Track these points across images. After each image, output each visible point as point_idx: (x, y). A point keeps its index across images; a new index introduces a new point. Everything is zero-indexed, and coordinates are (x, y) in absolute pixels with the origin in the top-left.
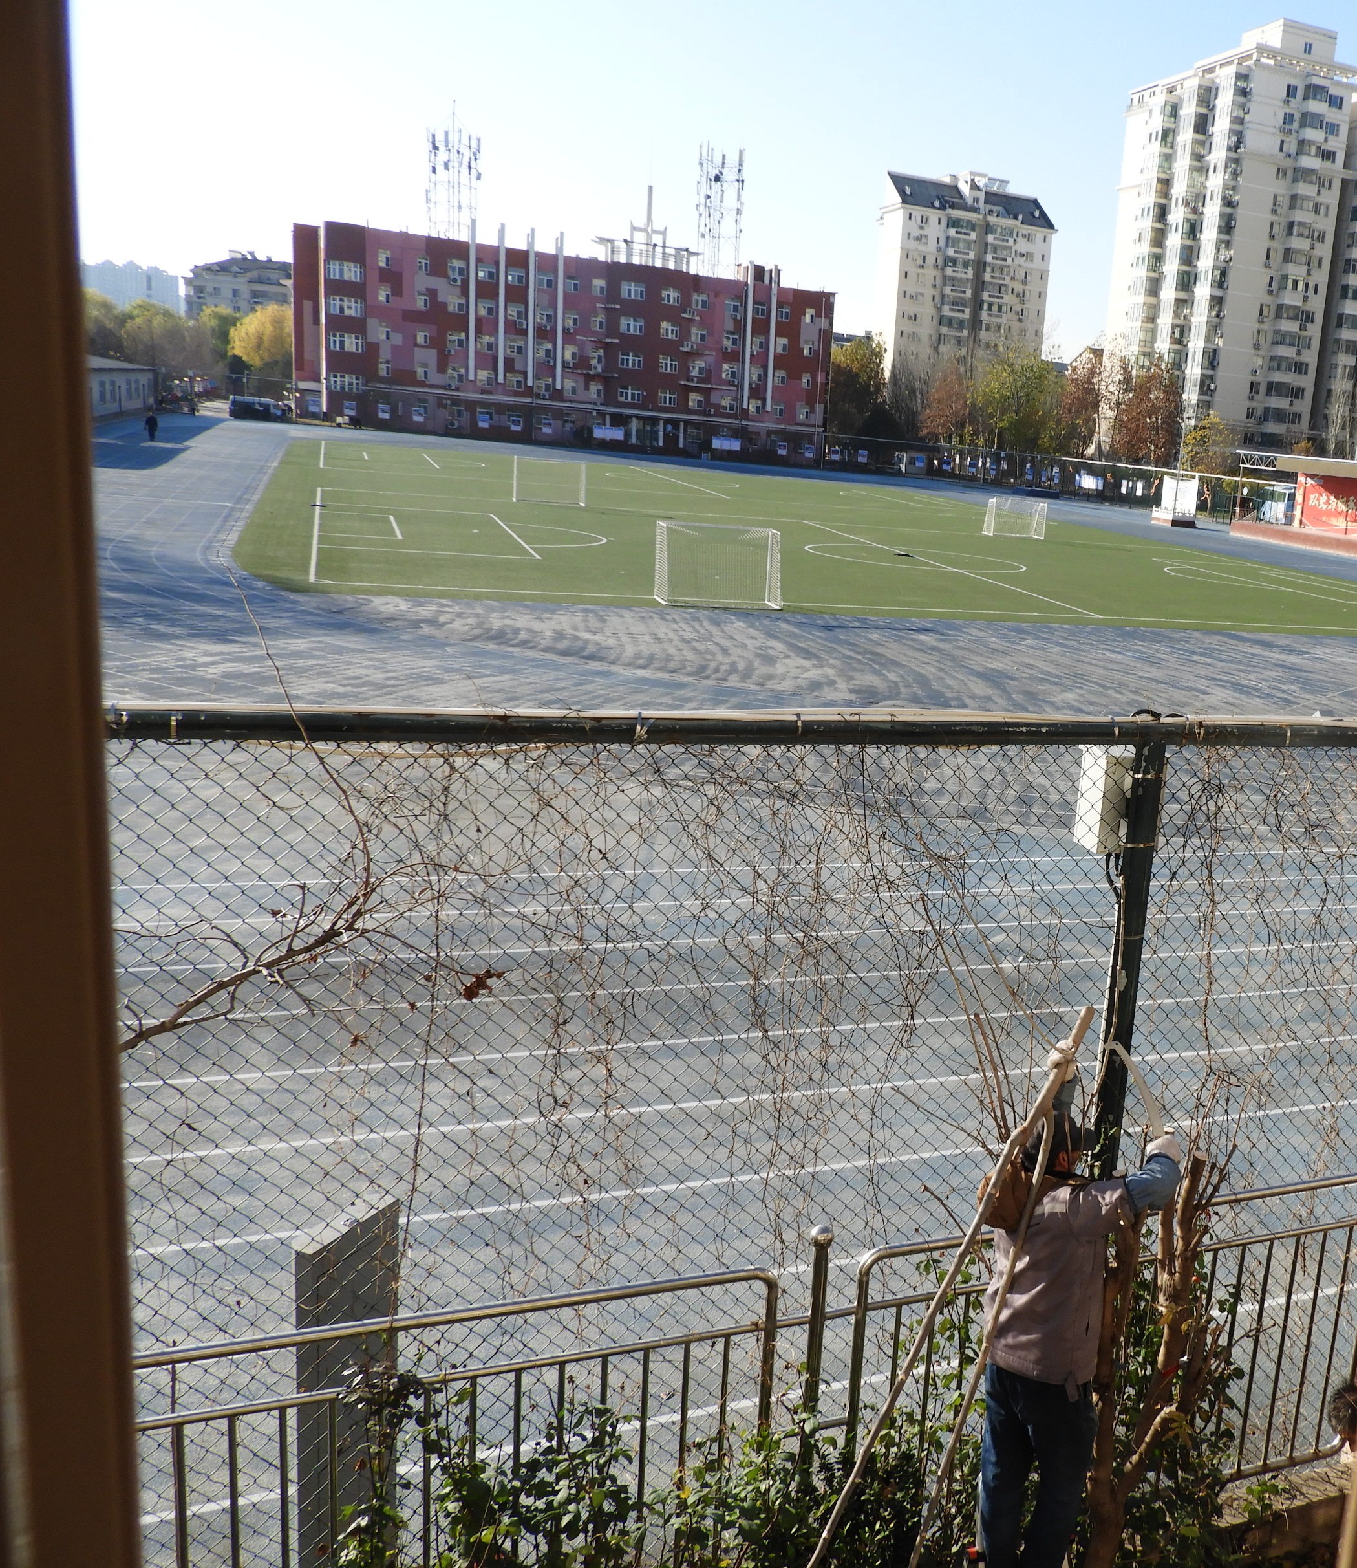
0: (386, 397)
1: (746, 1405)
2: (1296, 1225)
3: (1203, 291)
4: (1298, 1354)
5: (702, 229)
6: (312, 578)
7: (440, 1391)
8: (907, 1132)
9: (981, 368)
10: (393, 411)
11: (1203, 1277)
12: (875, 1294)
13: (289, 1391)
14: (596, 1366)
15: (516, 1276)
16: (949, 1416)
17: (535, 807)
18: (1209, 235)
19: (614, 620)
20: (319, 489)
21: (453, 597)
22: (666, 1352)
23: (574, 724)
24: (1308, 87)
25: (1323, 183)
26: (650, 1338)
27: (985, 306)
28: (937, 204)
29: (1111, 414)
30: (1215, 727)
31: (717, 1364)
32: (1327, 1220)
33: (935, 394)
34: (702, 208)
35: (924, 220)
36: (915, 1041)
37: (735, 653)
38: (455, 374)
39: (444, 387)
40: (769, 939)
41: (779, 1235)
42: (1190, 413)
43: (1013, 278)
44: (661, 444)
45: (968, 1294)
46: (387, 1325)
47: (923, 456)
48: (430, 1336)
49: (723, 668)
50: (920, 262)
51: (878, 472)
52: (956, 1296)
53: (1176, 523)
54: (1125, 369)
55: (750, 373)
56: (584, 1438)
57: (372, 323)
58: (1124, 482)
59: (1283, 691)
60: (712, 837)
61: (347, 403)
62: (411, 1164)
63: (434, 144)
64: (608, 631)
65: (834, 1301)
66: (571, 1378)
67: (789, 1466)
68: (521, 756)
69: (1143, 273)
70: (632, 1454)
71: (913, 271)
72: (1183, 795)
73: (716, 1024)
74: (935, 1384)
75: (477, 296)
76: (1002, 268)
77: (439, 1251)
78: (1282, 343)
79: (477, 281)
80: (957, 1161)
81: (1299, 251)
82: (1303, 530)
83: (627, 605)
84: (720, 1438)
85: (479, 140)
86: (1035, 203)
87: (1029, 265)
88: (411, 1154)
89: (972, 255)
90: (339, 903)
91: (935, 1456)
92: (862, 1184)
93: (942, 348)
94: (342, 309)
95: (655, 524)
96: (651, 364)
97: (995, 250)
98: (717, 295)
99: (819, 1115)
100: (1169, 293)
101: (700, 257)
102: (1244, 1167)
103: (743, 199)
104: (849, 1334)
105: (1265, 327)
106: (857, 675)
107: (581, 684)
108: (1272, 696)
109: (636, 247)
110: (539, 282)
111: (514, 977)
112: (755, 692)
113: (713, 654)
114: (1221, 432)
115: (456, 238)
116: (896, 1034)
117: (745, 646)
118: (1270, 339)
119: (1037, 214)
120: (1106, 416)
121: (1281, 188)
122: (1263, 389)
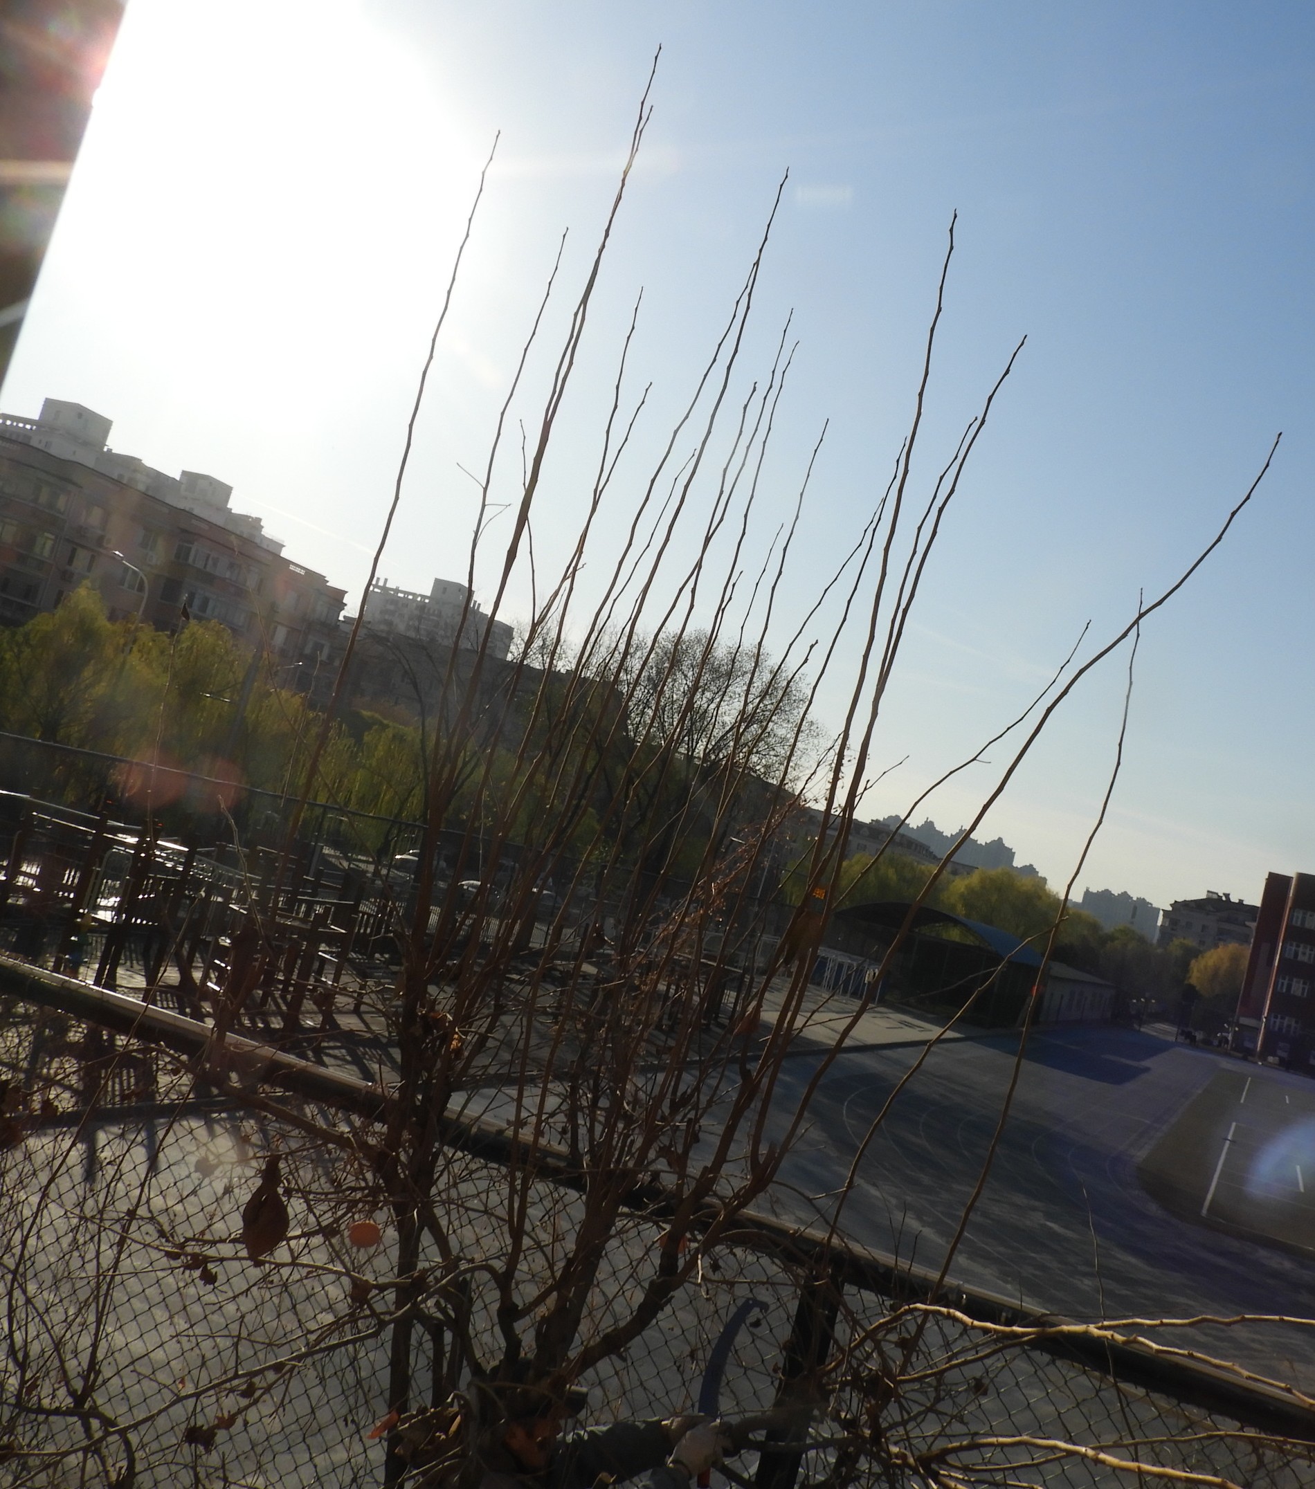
61: (1281, 1044)
94: (1296, 954)
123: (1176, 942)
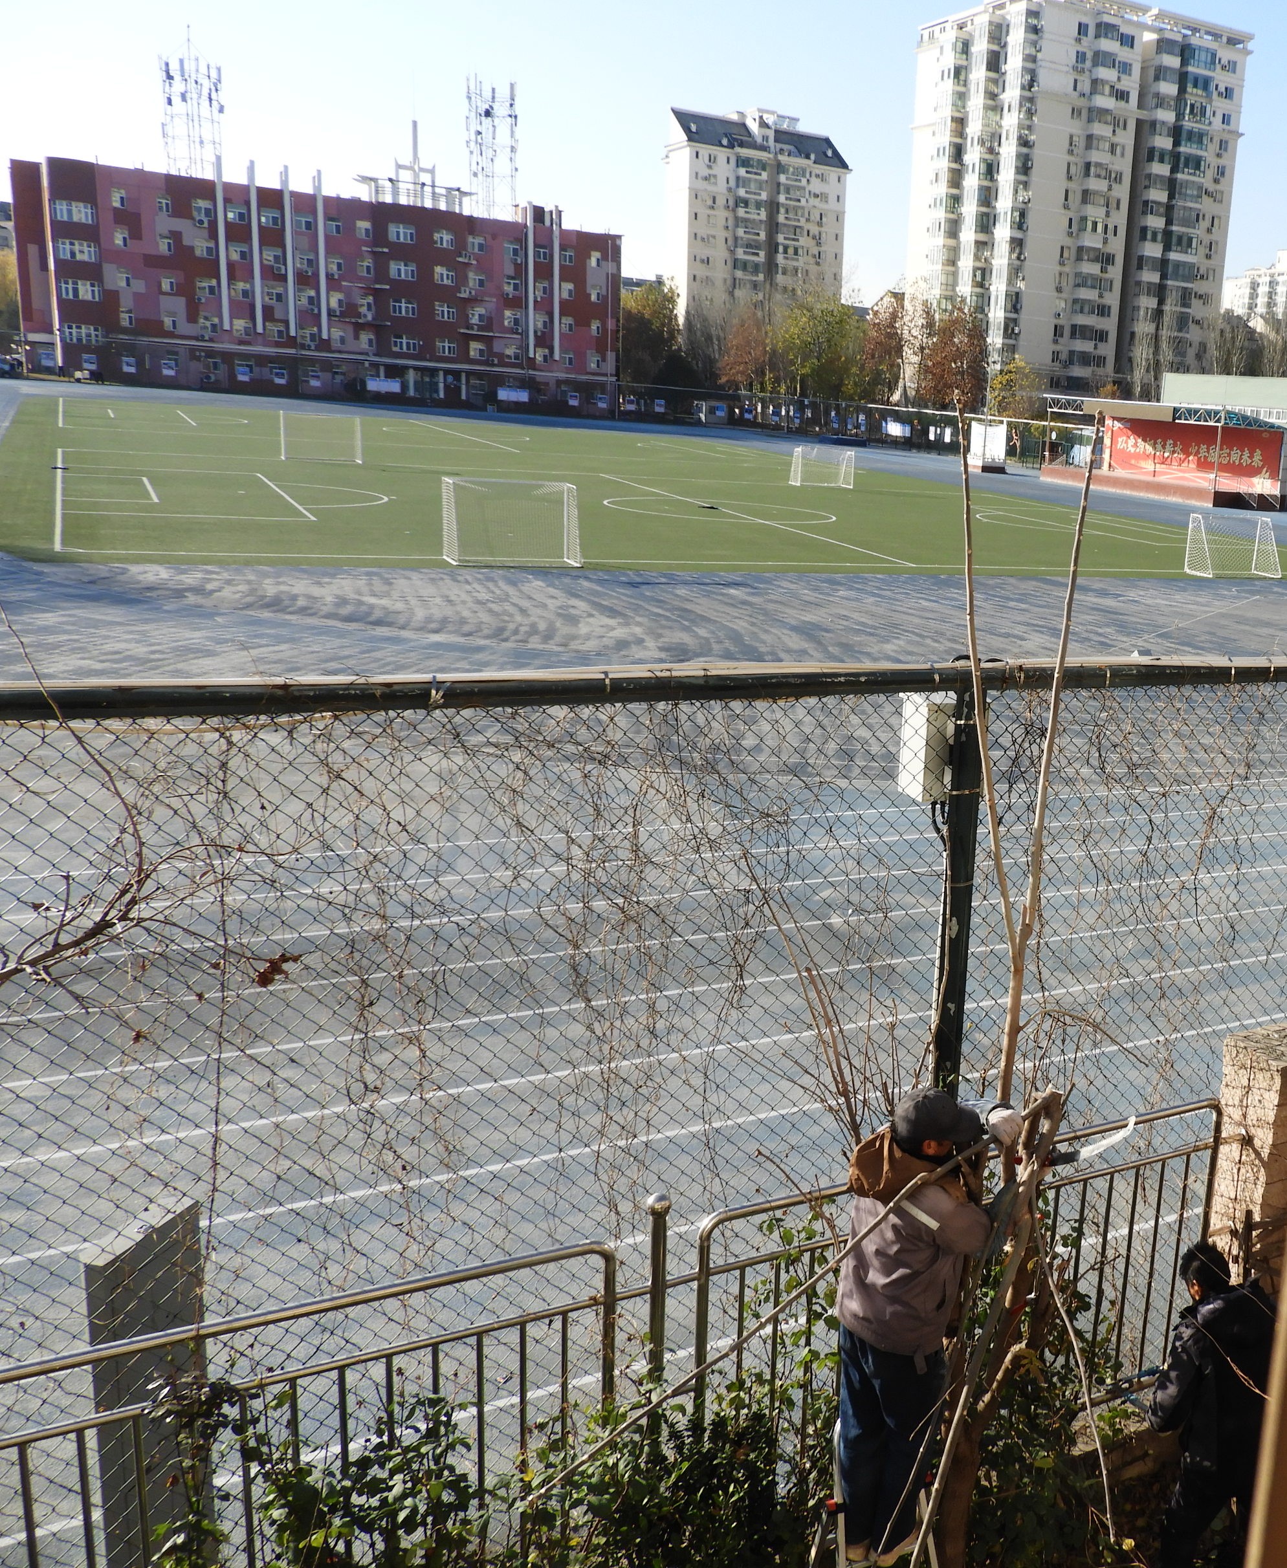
0: (131, 350)
1: (589, 1381)
2: (1135, 1157)
3: (1003, 232)
4: (1142, 1282)
5: (474, 167)
6: (58, 547)
7: (256, 1396)
8: (742, 1094)
9: (780, 313)
10: (140, 364)
11: (1045, 1215)
12: (717, 1257)
13: (87, 1412)
14: (426, 1356)
15: (334, 1271)
16: (799, 1373)
17: (324, 781)
18: (1007, 176)
19: (401, 583)
20: (60, 451)
21: (221, 563)
22: (503, 1334)
23: (362, 690)
24: (1099, 25)
25: (1118, 123)
26: (482, 1321)
27: (781, 249)
28: (725, 142)
29: (916, 359)
30: (1035, 670)
31: (555, 1342)
32: (1165, 1150)
33: (733, 341)
34: (472, 144)
35: (712, 159)
36: (746, 1001)
37: (535, 613)
38: (208, 324)
39: (196, 338)
40: (587, 907)
41: (613, 1207)
42: (995, 357)
43: (808, 220)
44: (442, 395)
45: (813, 1251)
46: (193, 1333)
47: (723, 405)
48: (241, 1341)
49: (523, 629)
50: (710, 202)
51: (678, 422)
52: (801, 1253)
53: (986, 469)
54: (928, 313)
55: (534, 321)
56: (417, 1430)
57: (109, 270)
58: (932, 429)
59: (1100, 635)
60: (520, 803)
61: (85, 356)
62: (210, 1163)
63: (167, 72)
64: (395, 595)
65: (674, 1268)
66: (400, 1372)
67: (637, 1437)
68: (306, 726)
69: (941, 214)
70: (470, 1441)
71: (703, 212)
72: (1006, 741)
73: (534, 997)
74: (783, 1343)
75: (228, 239)
76: (796, 209)
77: (247, 1251)
78: (1084, 285)
79: (227, 223)
80: (795, 1119)
81: (1096, 193)
82: (1112, 474)
83: (416, 566)
84: (563, 1416)
85: (219, 70)
86: (827, 141)
87: (823, 206)
88: (209, 1153)
89: (764, 196)
90: (110, 891)
91: (786, 1414)
92: (697, 1148)
93: (737, 293)
94: (73, 254)
95: (440, 481)
96: (426, 311)
97: (788, 191)
98: (494, 237)
99: (649, 1083)
100: (968, 235)
101: (473, 197)
102: (1082, 1105)
103: (517, 135)
104: (692, 1301)
105: (1067, 269)
106: (666, 632)
107: (368, 651)
108: (1088, 639)
109: (403, 187)
110: (296, 224)
111: (312, 960)
112: (558, 654)
113: (511, 615)
114: (1027, 376)
115: (200, 176)
116: (726, 995)
117: (545, 606)
118: (1071, 282)
119: (830, 153)
120: (910, 362)
121: (1076, 128)
122: (1067, 332)
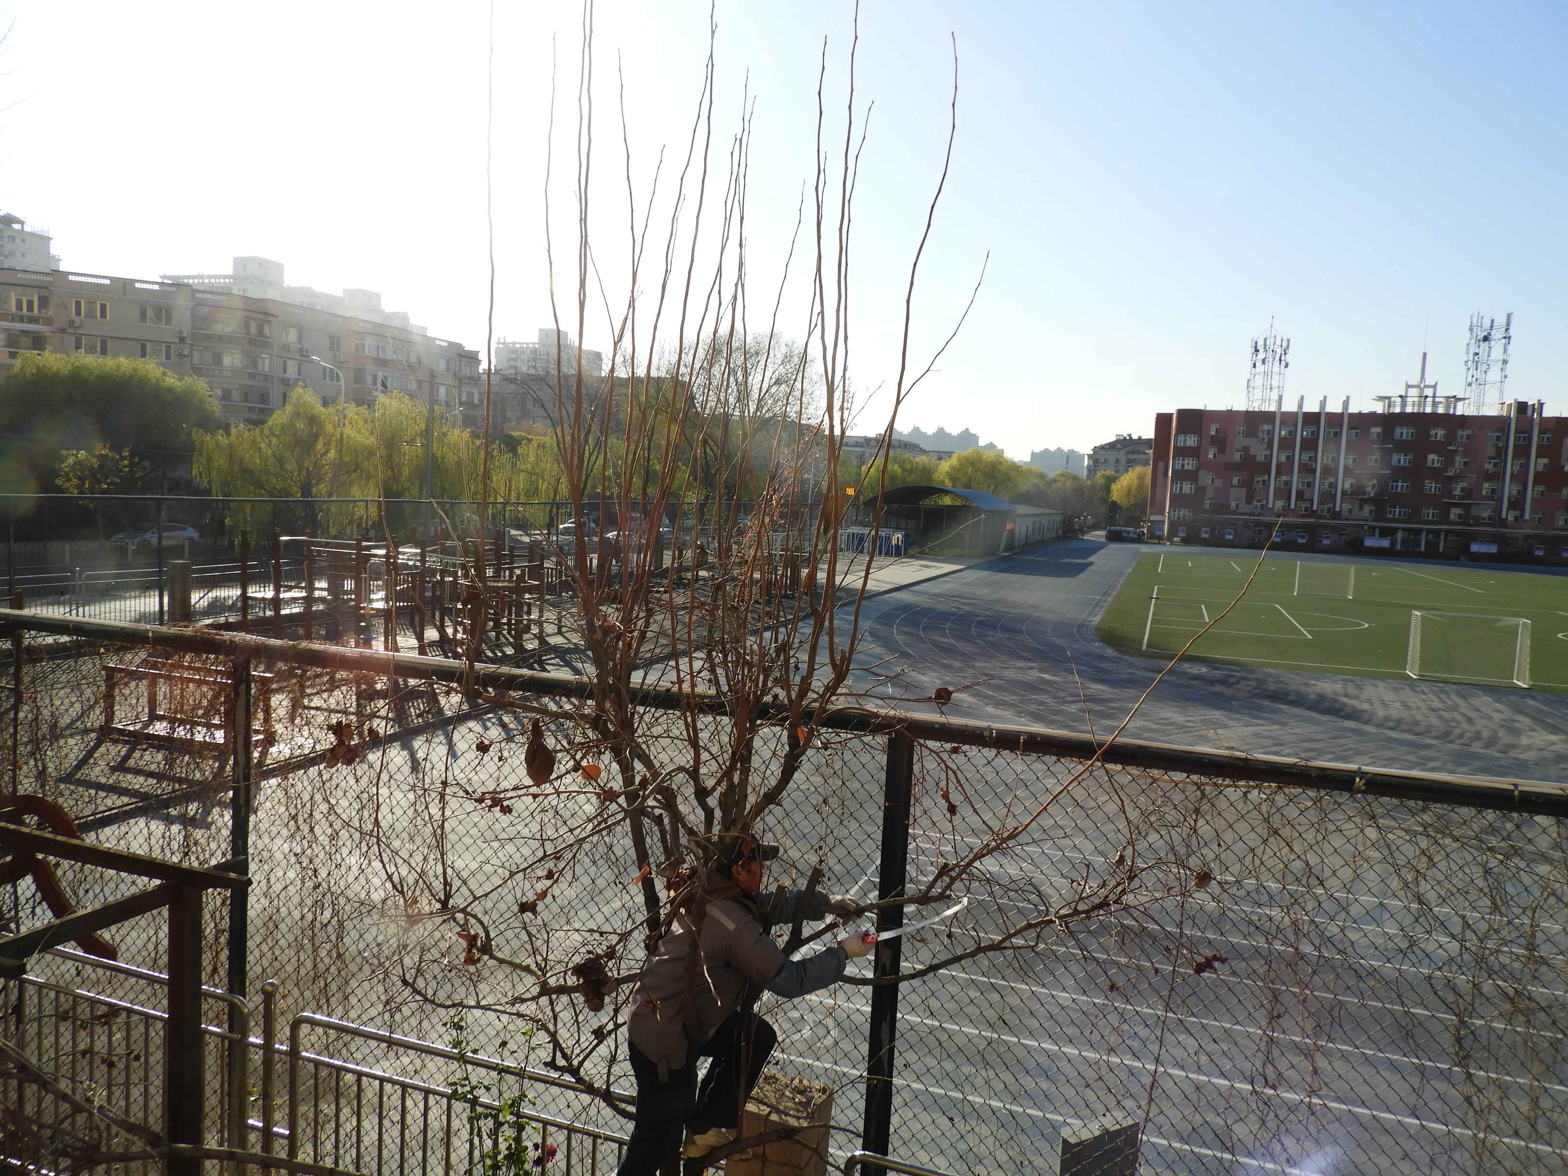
0: (1208, 523)
5: (1469, 380)
6: (1144, 647)
10: (1212, 532)
17: (1265, 835)
19: (1369, 689)
20: (1156, 588)
34: (1470, 363)
37: (1481, 722)
38: (1259, 504)
39: (1249, 514)
44: (1423, 549)
49: (1467, 735)
55: (1509, 489)
57: (1202, 474)
61: (1180, 528)
63: (1255, 348)
64: (1364, 697)
75: (1280, 448)
79: (1280, 438)
83: (1382, 677)
85: (1289, 341)
94: (1183, 466)
95: (1411, 615)
96: (1417, 487)
98: (1480, 429)
101: (1467, 401)
103: (1509, 351)
107: (1336, 738)
109: (1410, 400)
110: (1327, 434)
112: (1498, 760)
113: (1459, 723)
115: (1267, 410)
117: (1490, 718)
123: (1099, 474)
